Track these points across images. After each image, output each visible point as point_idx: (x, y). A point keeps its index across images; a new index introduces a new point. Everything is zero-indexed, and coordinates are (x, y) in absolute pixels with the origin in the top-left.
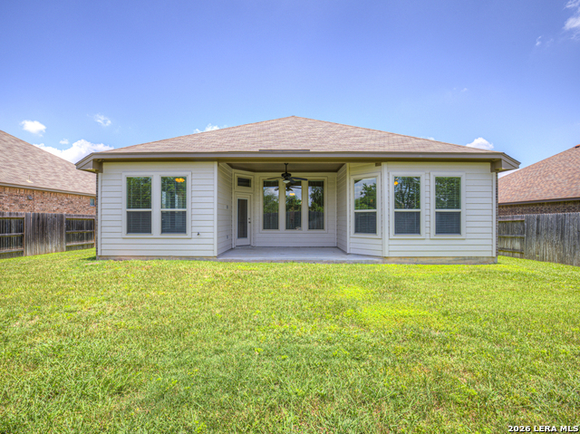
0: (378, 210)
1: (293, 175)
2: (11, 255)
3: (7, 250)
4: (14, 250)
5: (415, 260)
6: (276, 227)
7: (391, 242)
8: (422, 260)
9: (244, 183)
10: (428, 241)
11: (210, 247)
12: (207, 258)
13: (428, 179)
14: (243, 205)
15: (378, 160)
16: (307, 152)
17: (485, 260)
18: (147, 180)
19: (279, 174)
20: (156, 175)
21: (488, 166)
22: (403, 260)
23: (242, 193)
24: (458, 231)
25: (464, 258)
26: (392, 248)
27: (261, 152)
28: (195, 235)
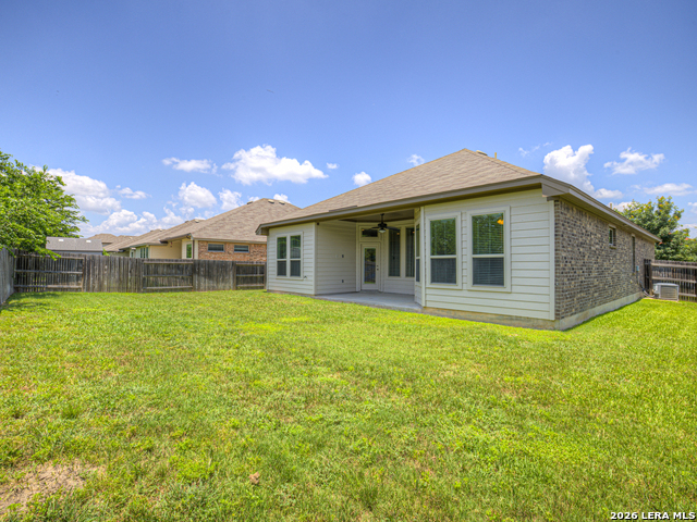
2: (257, 288)
3: (254, 285)
4: (259, 285)
5: (452, 314)
6: (400, 274)
8: (460, 314)
10: (464, 293)
11: (311, 288)
12: (310, 296)
13: (463, 219)
17: (541, 323)
18: (285, 239)
22: (440, 312)
23: (369, 243)
24: (500, 282)
25: (511, 318)
27: (331, 212)
28: (304, 278)
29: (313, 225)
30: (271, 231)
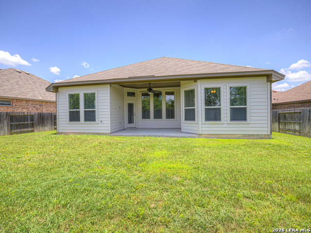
0: (196, 107)
1: (154, 89)
3: (26, 130)
4: (30, 129)
5: (218, 136)
6: (149, 117)
7: (203, 126)
8: (222, 136)
9: (131, 94)
10: (225, 125)
11: (107, 128)
12: (106, 134)
14: (131, 106)
15: (195, 79)
16: (153, 76)
17: (263, 136)
18: (78, 95)
19: (146, 89)
20: (81, 92)
21: (265, 79)
22: (210, 136)
23: (130, 100)
24: (245, 119)
25: (249, 135)
26: (203, 129)
27: (130, 78)
28: (100, 122)
29: (109, 85)
30: (60, 89)
